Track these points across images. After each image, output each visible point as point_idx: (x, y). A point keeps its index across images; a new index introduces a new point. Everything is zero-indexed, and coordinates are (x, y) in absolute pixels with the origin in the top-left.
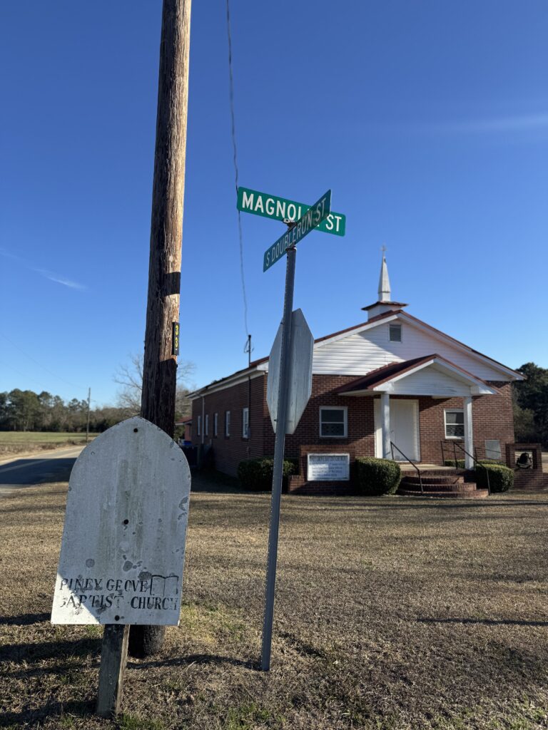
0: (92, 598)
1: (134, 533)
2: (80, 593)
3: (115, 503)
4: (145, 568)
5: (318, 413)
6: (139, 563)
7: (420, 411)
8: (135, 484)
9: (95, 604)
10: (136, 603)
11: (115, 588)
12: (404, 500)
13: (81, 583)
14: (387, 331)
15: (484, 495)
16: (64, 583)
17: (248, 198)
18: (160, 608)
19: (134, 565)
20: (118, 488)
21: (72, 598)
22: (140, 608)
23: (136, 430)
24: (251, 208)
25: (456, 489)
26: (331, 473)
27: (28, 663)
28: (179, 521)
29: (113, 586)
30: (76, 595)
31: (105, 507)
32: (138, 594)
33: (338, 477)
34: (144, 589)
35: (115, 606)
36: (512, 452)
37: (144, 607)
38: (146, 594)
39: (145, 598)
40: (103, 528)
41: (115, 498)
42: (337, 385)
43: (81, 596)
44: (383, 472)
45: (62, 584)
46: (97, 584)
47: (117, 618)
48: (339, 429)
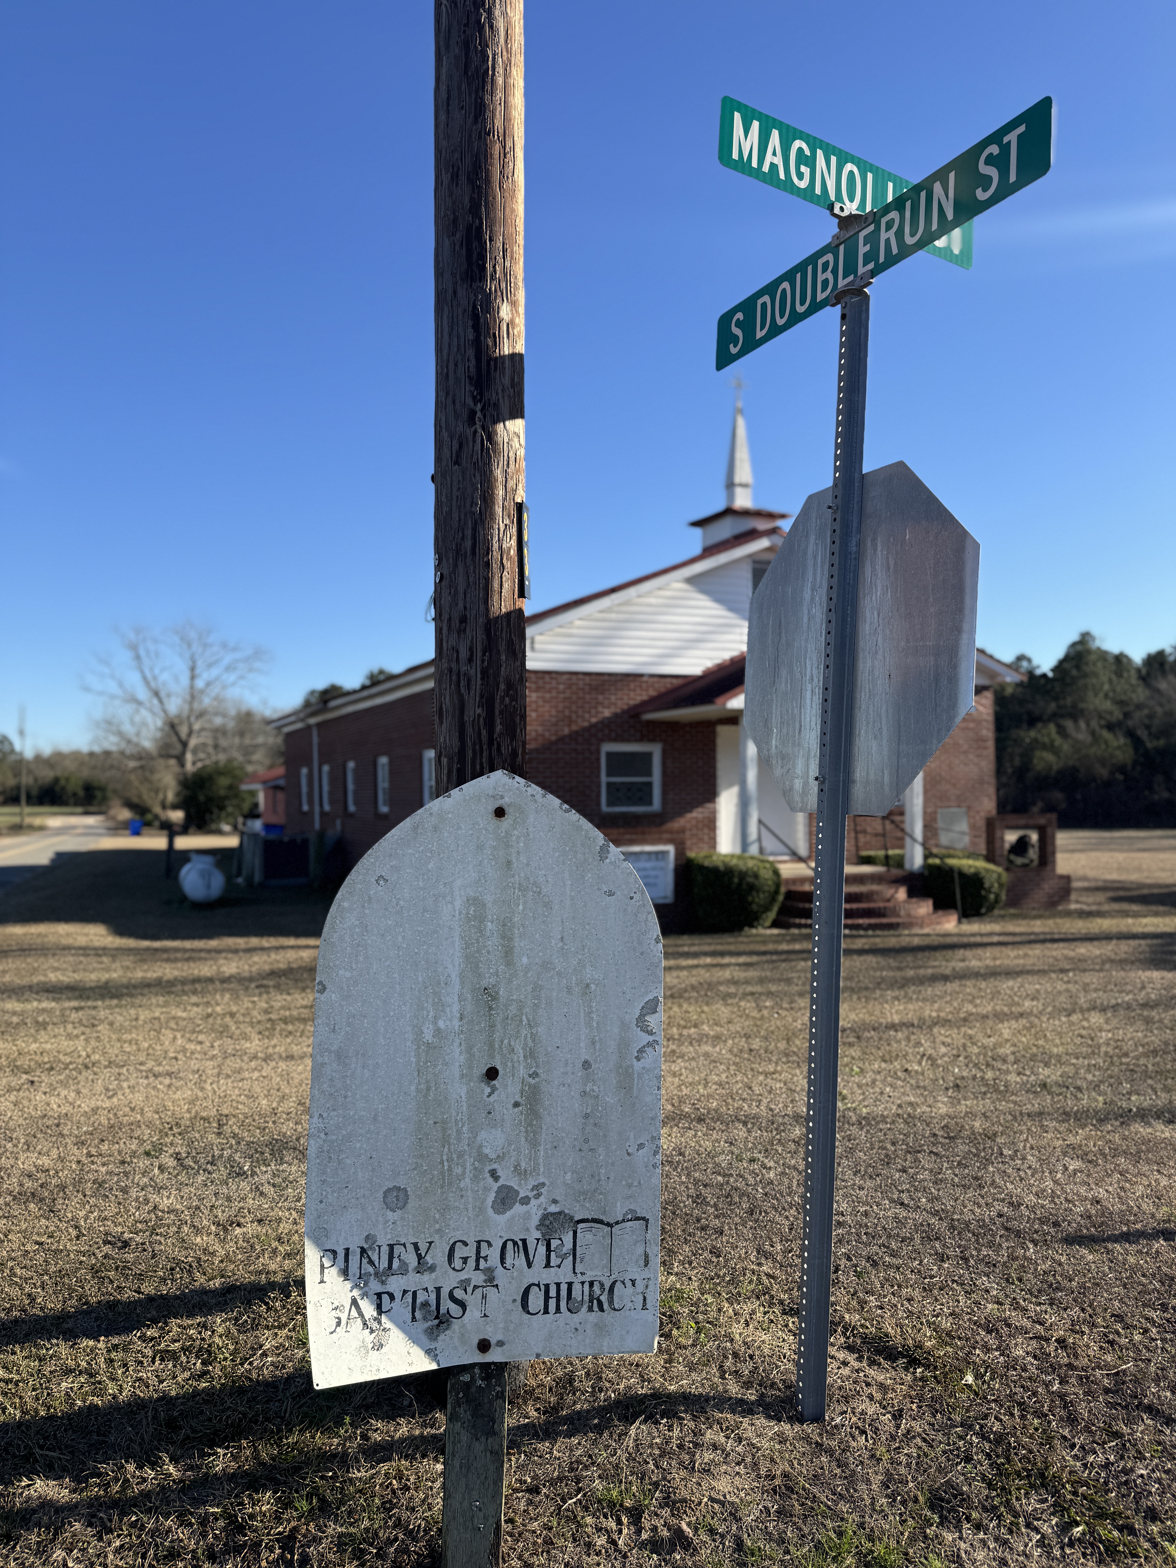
0: (409, 1298)
1: (516, 1105)
2: (375, 1286)
3: (456, 1023)
4: (555, 1202)
5: (598, 760)
6: (535, 1188)
8: (509, 964)
9: (418, 1314)
10: (536, 1300)
11: (472, 1263)
12: (794, 939)
13: (375, 1258)
14: (746, 575)
15: (950, 924)
16: (327, 1264)
17: (747, 130)
18: (601, 1309)
19: (522, 1195)
20: (462, 976)
21: (354, 1302)
22: (546, 1311)
23: (500, 813)
24: (755, 164)
25: (895, 912)
27: (174, 1460)
28: (637, 1065)
29: (465, 1260)
30: (364, 1295)
31: (428, 1035)
32: (539, 1274)
34: (554, 1261)
35: (478, 1314)
36: (998, 833)
37: (558, 1310)
38: (562, 1274)
39: (558, 1285)
40: (426, 1096)
41: (456, 1008)
42: (637, 696)
43: (379, 1295)
44: (748, 884)
45: (322, 1267)
46: (420, 1257)
47: (484, 1346)
48: (643, 794)
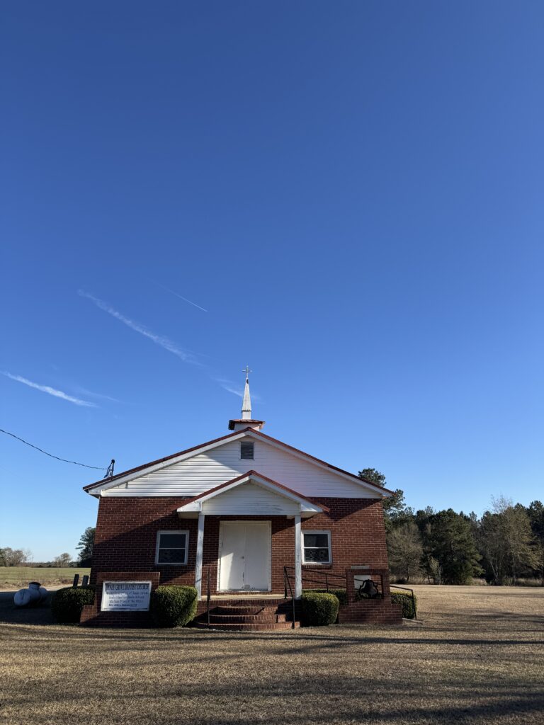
5: (155, 539)
7: (273, 533)
14: (237, 450)
26: (130, 603)
33: (138, 607)
48: (180, 555)
